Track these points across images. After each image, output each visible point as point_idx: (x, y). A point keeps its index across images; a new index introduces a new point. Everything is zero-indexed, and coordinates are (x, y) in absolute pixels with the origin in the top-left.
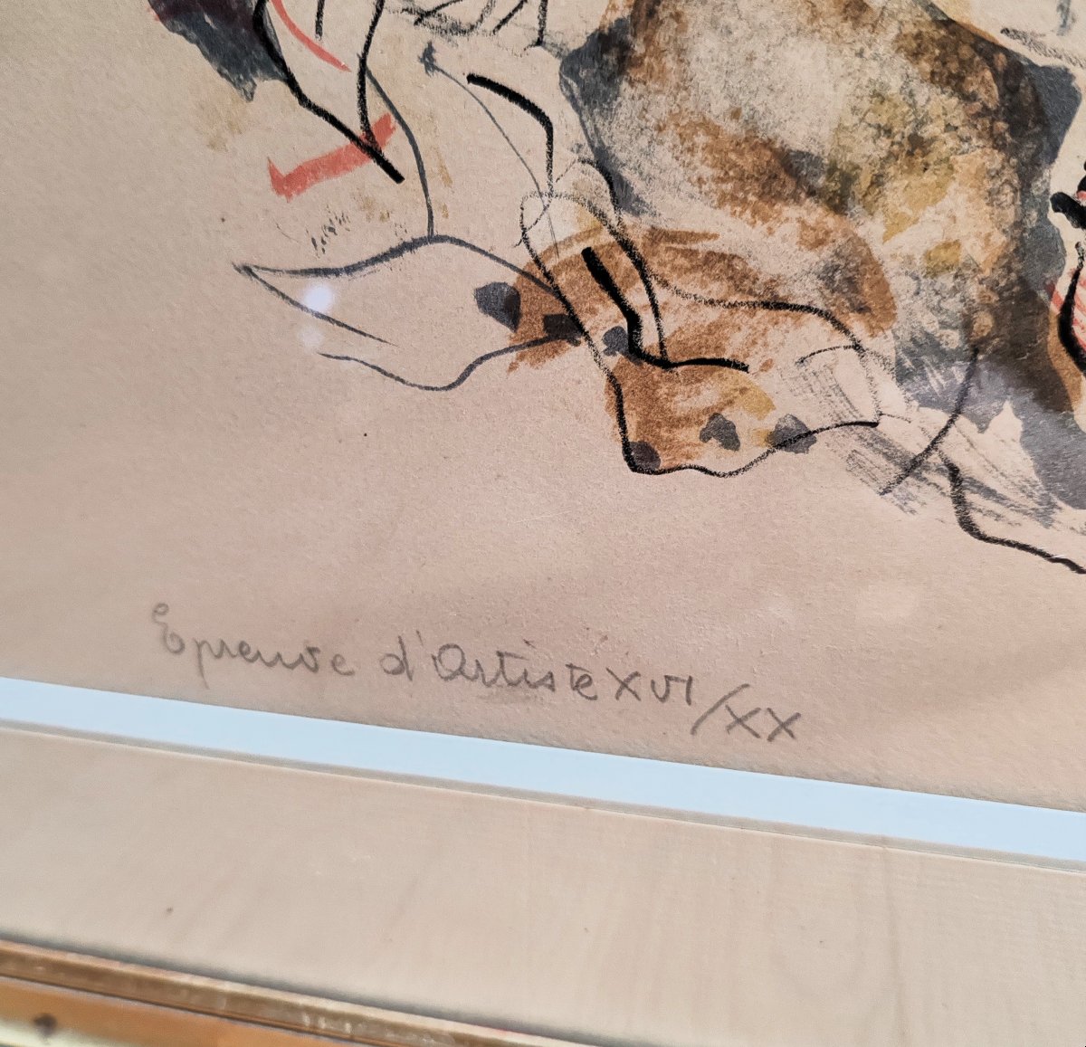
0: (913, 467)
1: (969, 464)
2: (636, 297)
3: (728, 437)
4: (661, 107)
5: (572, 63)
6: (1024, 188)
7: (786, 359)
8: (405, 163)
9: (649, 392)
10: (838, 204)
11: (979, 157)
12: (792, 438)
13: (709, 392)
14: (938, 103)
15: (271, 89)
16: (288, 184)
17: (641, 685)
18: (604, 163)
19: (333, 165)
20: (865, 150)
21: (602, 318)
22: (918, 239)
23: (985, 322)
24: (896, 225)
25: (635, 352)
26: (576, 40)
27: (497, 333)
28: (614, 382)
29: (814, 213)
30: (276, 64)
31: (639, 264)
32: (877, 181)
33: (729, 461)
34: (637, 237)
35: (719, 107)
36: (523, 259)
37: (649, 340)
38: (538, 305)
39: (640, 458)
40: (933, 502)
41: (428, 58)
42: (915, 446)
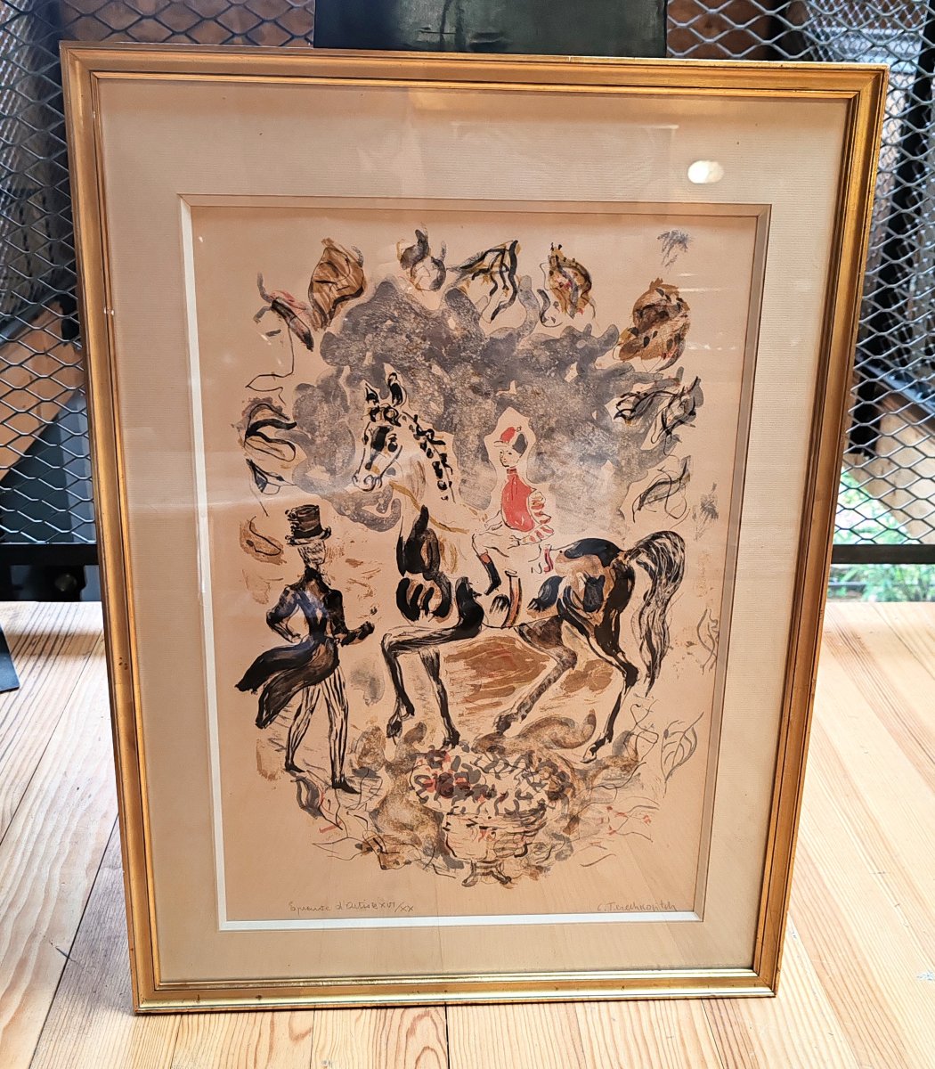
0: (427, 865)
1: (436, 865)
2: (382, 844)
3: (398, 863)
4: (385, 818)
5: (370, 813)
6: (438, 825)
7: (406, 852)
8: (344, 828)
9: (384, 857)
10: (412, 830)
11: (431, 823)
12: (408, 863)
13: (394, 857)
14: (425, 816)
15: (320, 818)
16: (322, 831)
17: (385, 905)
18: (376, 826)
19: (330, 828)
20: (415, 823)
21: (376, 848)
22: (424, 834)
23: (435, 844)
24: (421, 832)
25: (382, 852)
26: (371, 810)
27: (359, 851)
28: (379, 857)
29: (408, 831)
30: (322, 814)
31: (382, 840)
32: (417, 827)
33: (398, 867)
34: (381, 836)
35: (393, 818)
36: (363, 840)
37: (384, 850)
38: (365, 847)
39: (384, 868)
40: (431, 869)
41: (347, 813)
42: (427, 862)
